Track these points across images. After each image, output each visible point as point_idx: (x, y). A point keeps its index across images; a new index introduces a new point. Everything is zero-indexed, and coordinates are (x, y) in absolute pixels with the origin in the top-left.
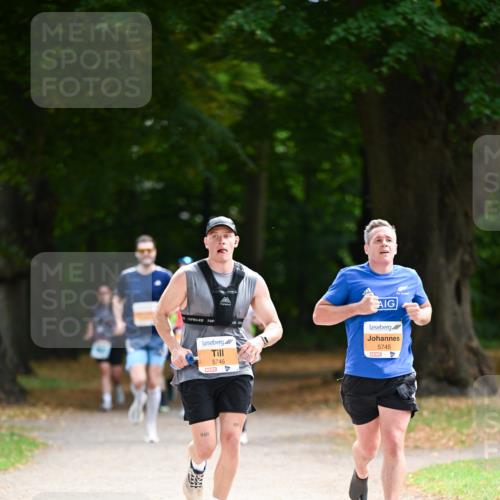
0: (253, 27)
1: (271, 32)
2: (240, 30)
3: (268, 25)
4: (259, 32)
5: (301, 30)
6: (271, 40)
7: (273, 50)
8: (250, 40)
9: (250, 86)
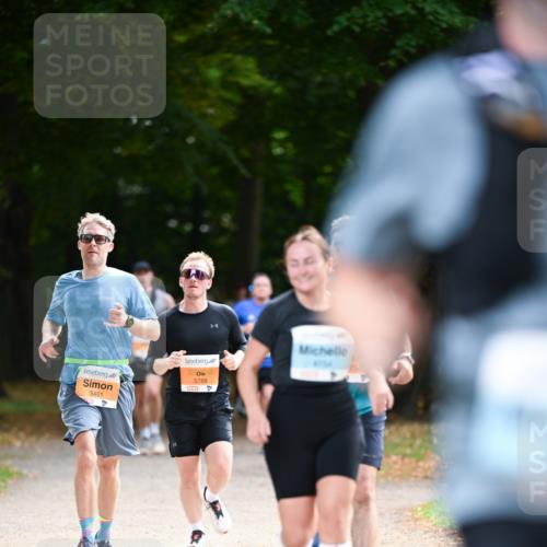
0: (250, 15)
1: (270, 21)
2: (235, 19)
3: (266, 15)
4: (256, 22)
5: (301, 20)
6: (269, 30)
7: (271, 42)
8: (246, 31)
9: (244, 82)
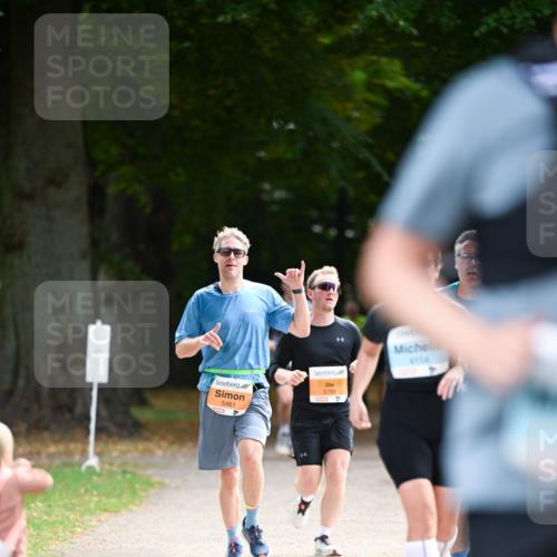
0: (396, 16)
1: (416, 23)
2: (380, 20)
3: (412, 16)
4: (401, 23)
5: (448, 21)
6: (415, 32)
7: (416, 44)
8: (391, 32)
9: (390, 84)
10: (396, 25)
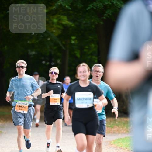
1: (70, 6)
2: (61, 6)
3: (70, 4)
4: (67, 6)
5: (79, 6)
6: (70, 9)
7: (71, 12)
8: (64, 9)
9: (64, 23)
10: (65, 7)
